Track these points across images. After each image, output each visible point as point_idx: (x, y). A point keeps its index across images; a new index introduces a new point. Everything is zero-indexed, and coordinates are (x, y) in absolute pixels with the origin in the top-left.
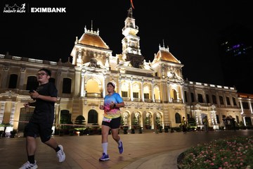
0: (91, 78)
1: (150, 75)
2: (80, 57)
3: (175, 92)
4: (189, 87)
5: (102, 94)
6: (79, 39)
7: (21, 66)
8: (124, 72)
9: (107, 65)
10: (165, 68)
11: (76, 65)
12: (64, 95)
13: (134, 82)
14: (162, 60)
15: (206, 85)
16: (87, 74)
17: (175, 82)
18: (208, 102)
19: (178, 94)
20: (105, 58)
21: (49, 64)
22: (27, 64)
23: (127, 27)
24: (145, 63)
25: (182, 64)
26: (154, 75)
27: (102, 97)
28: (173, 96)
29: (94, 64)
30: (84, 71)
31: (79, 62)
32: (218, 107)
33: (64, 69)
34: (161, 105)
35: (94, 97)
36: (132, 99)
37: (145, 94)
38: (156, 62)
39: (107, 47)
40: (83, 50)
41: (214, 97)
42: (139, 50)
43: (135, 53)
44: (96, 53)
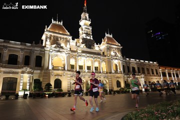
0: (57, 56)
1: (99, 54)
2: (48, 40)
3: (116, 65)
4: (126, 62)
5: (64, 67)
6: (47, 27)
7: (4, 46)
8: (80, 52)
9: (68, 46)
10: (109, 49)
11: (45, 46)
12: (36, 68)
13: (88, 58)
14: (107, 43)
15: (137, 60)
16: (54, 53)
17: (116, 59)
18: (139, 72)
19: (118, 67)
20: (67, 41)
21: (25, 45)
22: (8, 45)
23: (83, 19)
24: (96, 45)
25: (121, 46)
26: (102, 54)
27: (64, 69)
28: (115, 69)
29: (59, 45)
30: (51, 51)
31: (48, 44)
32: (145, 75)
33: (36, 49)
34: (107, 75)
35: (59, 70)
36: (86, 70)
37: (95, 67)
38: (104, 44)
39: (69, 34)
40: (51, 35)
41: (143, 69)
42: (92, 36)
43: (88, 38)
44: (60, 38)
